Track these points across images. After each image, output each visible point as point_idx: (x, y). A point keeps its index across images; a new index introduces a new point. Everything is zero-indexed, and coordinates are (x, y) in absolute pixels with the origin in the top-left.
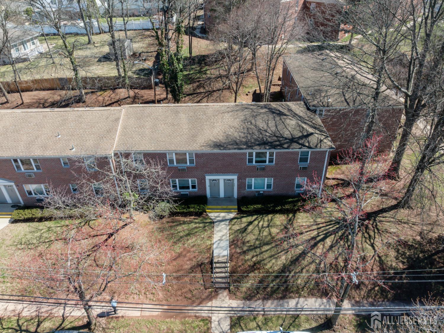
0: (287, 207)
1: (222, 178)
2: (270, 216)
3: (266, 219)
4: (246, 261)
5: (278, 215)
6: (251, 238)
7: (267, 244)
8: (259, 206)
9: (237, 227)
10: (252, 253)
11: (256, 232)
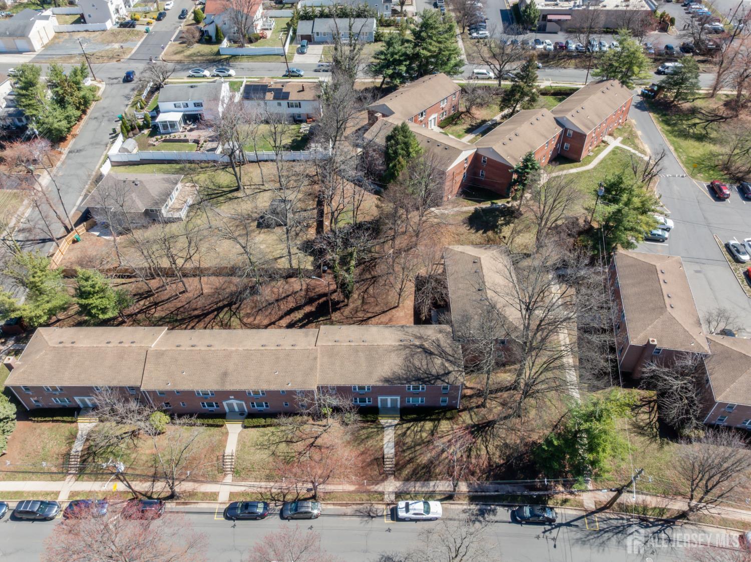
0: (434, 417)
1: (389, 399)
2: (422, 422)
3: (419, 425)
4: (405, 457)
5: (427, 422)
6: (408, 440)
7: (419, 445)
8: (415, 416)
9: (399, 432)
10: (409, 452)
11: (412, 435)
